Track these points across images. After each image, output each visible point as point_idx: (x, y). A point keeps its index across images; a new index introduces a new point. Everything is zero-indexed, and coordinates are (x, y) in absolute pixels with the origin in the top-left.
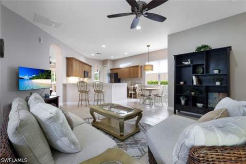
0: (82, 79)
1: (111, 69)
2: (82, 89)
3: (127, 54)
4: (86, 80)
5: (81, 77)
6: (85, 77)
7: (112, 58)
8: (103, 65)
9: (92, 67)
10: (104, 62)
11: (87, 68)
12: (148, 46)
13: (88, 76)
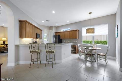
0: (35, 40)
1: (55, 33)
2: (34, 50)
3: (68, 22)
4: (38, 40)
5: (34, 38)
6: (37, 38)
7: (57, 25)
8: (50, 30)
9: (42, 31)
10: (50, 28)
11: (38, 32)
12: (90, 13)
13: (39, 38)
